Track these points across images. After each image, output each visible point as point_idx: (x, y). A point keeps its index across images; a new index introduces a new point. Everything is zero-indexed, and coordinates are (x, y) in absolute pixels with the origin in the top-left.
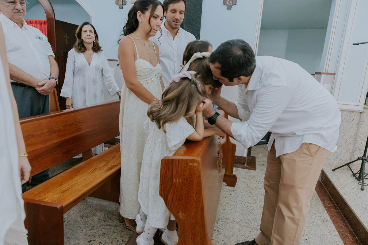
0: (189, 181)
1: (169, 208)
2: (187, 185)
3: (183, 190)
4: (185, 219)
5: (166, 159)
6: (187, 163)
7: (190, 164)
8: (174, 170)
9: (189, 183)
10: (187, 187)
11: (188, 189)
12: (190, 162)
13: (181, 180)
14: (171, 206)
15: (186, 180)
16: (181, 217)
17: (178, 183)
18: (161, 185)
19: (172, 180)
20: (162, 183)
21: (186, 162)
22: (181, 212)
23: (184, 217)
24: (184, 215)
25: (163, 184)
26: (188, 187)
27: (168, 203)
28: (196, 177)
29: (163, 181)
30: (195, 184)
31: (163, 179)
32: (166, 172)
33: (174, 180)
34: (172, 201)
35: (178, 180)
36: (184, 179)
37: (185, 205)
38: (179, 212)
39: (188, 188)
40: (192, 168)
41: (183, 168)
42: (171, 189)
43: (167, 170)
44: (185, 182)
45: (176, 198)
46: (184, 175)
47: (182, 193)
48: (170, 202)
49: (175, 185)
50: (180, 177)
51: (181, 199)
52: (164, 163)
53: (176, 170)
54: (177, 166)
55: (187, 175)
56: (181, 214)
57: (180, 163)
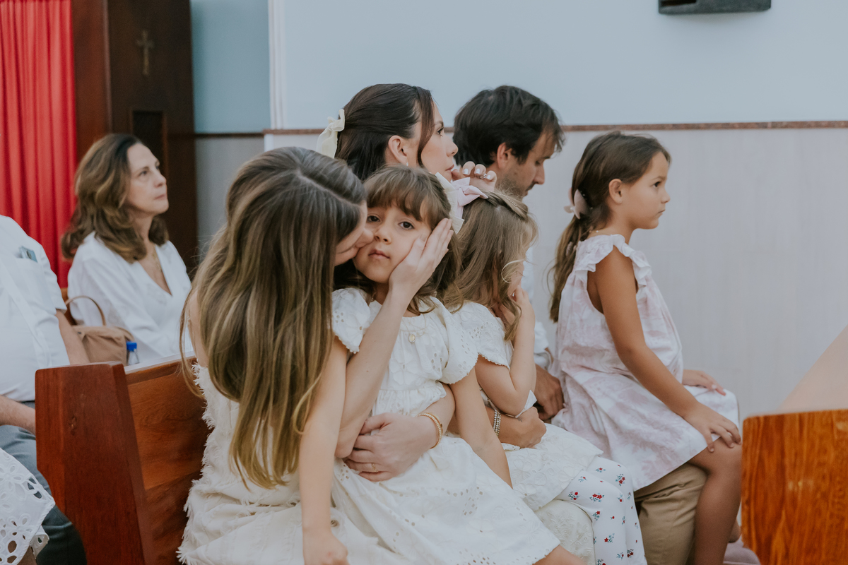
0: (839, 483)
2: (834, 496)
3: (820, 514)
5: (758, 418)
6: (830, 422)
7: (840, 426)
8: (787, 452)
9: (840, 490)
10: (833, 503)
11: (839, 510)
12: (839, 420)
13: (811, 483)
15: (831, 481)
17: (803, 491)
19: (784, 484)
21: (825, 419)
25: (752, 504)
29: (753, 490)
31: (753, 485)
32: (761, 460)
33: (790, 486)
34: (787, 555)
35: (804, 484)
36: (824, 477)
39: (837, 507)
41: (817, 442)
42: (778, 517)
43: (765, 453)
44: (825, 486)
45: (800, 544)
46: (821, 464)
47: (818, 525)
48: (780, 559)
49: (794, 500)
50: (808, 472)
51: (816, 545)
52: (754, 430)
53: (793, 450)
54: (798, 436)
55: (831, 462)
57: (806, 426)
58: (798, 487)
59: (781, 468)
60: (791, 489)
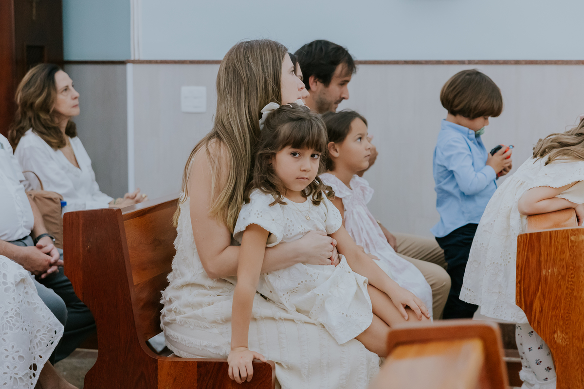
0: (571, 269)
1: (536, 326)
2: (569, 277)
3: (560, 287)
4: (567, 344)
5: (526, 234)
6: (567, 235)
7: (572, 238)
8: (542, 253)
9: (572, 274)
10: (568, 281)
11: (571, 285)
12: (572, 235)
13: (556, 270)
14: (539, 322)
15: (567, 268)
16: (559, 341)
17: (551, 275)
18: (518, 285)
19: (539, 270)
20: (521, 279)
21: (564, 234)
22: (559, 331)
23: (565, 340)
24: (566, 337)
25: (522, 282)
26: (571, 281)
27: (533, 318)
31: (523, 273)
32: (527, 258)
33: (544, 272)
34: (541, 311)
35: (551, 271)
36: (563, 267)
37: (567, 317)
38: (555, 332)
39: (570, 283)
40: (577, 244)
41: (560, 248)
42: (537, 289)
43: (530, 254)
44: (563, 272)
45: (549, 305)
46: (561, 260)
47: (559, 293)
48: (537, 313)
49: (546, 279)
50: (554, 265)
51: (558, 305)
52: (524, 241)
53: (546, 253)
54: (549, 244)
55: (567, 258)
56: (560, 336)
57: (553, 238)
58: (548, 272)
59: (539, 262)
60: (544, 273)
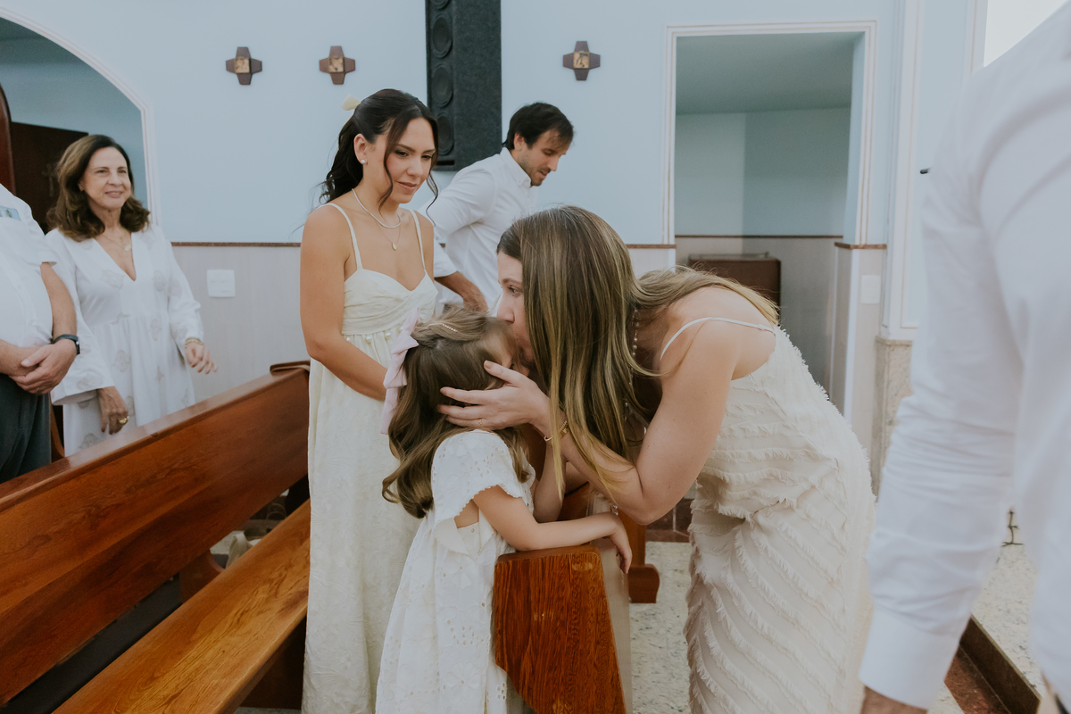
0: (575, 613)
1: (526, 692)
2: (571, 624)
3: (560, 638)
5: (508, 563)
6: (566, 563)
7: (575, 567)
8: (532, 590)
9: (575, 619)
10: (570, 629)
11: (575, 634)
12: (575, 561)
13: (552, 614)
15: (568, 611)
17: (545, 621)
19: (530, 616)
20: (502, 627)
21: (563, 561)
22: (559, 701)
24: (570, 708)
25: (504, 632)
26: (574, 629)
27: (521, 682)
28: (593, 598)
29: (504, 622)
30: (592, 619)
31: (504, 618)
32: (511, 598)
33: (535, 617)
34: (533, 673)
35: (546, 615)
36: (563, 608)
37: (570, 680)
38: (553, 702)
39: (573, 632)
40: (581, 576)
41: (557, 581)
42: (526, 642)
43: (514, 591)
44: (563, 616)
45: (544, 664)
46: (560, 599)
47: (558, 647)
48: (527, 677)
49: (539, 629)
50: (549, 607)
51: (557, 664)
52: (504, 573)
53: (537, 589)
54: (541, 577)
55: (568, 595)
56: (561, 708)
57: (547, 567)
58: (542, 617)
59: (528, 602)
60: (536, 619)
